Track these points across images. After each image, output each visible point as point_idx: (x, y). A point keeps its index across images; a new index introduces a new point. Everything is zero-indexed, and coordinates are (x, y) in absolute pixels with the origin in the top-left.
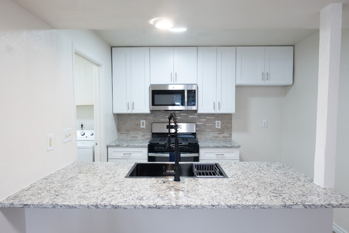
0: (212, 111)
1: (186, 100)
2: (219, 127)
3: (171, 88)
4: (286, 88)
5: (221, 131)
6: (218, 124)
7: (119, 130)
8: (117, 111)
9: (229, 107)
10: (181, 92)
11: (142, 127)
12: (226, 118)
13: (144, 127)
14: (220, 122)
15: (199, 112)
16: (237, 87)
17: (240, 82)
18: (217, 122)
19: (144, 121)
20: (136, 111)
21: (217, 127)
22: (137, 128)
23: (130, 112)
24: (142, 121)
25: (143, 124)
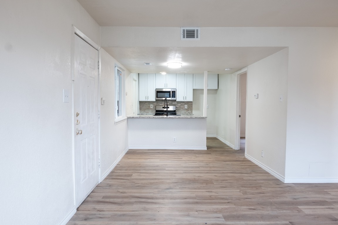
0: (183, 100)
1: (171, 95)
2: (187, 108)
3: (164, 90)
4: (216, 90)
5: (187, 110)
6: (186, 107)
7: (140, 109)
8: (141, 100)
9: (190, 99)
10: (169, 92)
11: (151, 108)
12: (189, 103)
13: (152, 108)
14: (187, 106)
15: (177, 100)
16: (194, 90)
17: (195, 88)
18: (185, 106)
19: (152, 105)
20: (149, 100)
21: (185, 108)
22: (149, 108)
23: (146, 100)
24: (151, 105)
25: (152, 106)
